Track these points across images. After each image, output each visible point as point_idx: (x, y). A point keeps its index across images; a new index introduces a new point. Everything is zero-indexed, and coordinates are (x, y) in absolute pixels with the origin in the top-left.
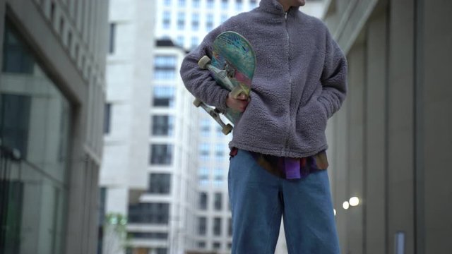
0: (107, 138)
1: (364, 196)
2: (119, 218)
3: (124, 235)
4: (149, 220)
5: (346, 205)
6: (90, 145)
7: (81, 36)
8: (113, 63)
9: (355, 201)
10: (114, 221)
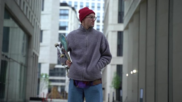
0: (41, 44)
1: (138, 70)
2: (46, 75)
3: (48, 82)
4: (58, 75)
5: (132, 73)
6: (35, 49)
7: (31, 8)
8: (43, 14)
9: (135, 71)
10: (44, 76)
